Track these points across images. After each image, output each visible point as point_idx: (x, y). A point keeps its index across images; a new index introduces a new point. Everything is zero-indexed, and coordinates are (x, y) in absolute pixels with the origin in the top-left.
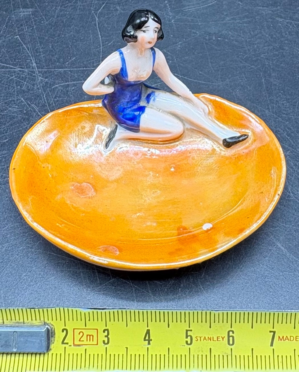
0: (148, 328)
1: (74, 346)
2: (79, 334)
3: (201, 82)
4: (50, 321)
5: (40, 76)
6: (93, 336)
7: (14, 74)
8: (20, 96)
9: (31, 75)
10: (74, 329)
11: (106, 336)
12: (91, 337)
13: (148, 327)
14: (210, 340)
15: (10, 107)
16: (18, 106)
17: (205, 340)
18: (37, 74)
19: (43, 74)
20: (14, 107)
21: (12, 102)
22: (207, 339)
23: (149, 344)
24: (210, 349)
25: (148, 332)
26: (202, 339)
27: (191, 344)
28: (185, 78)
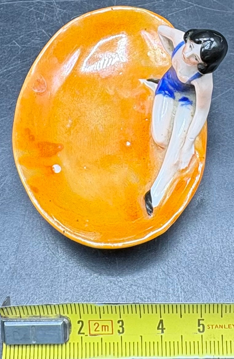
0: (162, 319)
1: (90, 335)
2: (95, 324)
3: (215, 10)
4: (66, 314)
5: (58, 7)
6: (108, 327)
7: (32, 6)
8: (40, 28)
9: (49, 7)
10: (89, 321)
11: (120, 326)
12: (106, 327)
13: (161, 317)
14: (222, 327)
15: (33, 39)
16: (40, 38)
17: (217, 328)
18: (54, 5)
19: (60, 6)
20: (36, 40)
21: (34, 34)
22: (219, 327)
23: (163, 332)
24: (222, 336)
25: (161, 322)
26: (214, 327)
27: (203, 331)
28: (199, 6)
